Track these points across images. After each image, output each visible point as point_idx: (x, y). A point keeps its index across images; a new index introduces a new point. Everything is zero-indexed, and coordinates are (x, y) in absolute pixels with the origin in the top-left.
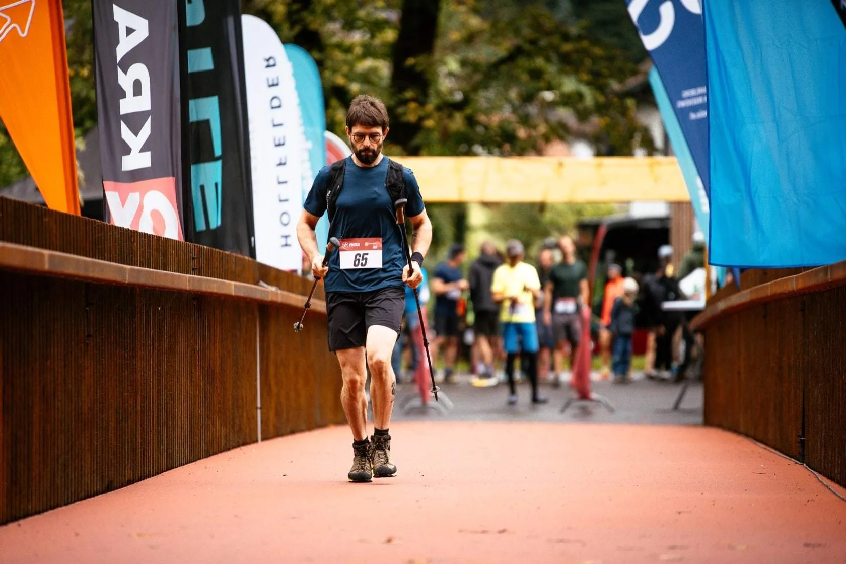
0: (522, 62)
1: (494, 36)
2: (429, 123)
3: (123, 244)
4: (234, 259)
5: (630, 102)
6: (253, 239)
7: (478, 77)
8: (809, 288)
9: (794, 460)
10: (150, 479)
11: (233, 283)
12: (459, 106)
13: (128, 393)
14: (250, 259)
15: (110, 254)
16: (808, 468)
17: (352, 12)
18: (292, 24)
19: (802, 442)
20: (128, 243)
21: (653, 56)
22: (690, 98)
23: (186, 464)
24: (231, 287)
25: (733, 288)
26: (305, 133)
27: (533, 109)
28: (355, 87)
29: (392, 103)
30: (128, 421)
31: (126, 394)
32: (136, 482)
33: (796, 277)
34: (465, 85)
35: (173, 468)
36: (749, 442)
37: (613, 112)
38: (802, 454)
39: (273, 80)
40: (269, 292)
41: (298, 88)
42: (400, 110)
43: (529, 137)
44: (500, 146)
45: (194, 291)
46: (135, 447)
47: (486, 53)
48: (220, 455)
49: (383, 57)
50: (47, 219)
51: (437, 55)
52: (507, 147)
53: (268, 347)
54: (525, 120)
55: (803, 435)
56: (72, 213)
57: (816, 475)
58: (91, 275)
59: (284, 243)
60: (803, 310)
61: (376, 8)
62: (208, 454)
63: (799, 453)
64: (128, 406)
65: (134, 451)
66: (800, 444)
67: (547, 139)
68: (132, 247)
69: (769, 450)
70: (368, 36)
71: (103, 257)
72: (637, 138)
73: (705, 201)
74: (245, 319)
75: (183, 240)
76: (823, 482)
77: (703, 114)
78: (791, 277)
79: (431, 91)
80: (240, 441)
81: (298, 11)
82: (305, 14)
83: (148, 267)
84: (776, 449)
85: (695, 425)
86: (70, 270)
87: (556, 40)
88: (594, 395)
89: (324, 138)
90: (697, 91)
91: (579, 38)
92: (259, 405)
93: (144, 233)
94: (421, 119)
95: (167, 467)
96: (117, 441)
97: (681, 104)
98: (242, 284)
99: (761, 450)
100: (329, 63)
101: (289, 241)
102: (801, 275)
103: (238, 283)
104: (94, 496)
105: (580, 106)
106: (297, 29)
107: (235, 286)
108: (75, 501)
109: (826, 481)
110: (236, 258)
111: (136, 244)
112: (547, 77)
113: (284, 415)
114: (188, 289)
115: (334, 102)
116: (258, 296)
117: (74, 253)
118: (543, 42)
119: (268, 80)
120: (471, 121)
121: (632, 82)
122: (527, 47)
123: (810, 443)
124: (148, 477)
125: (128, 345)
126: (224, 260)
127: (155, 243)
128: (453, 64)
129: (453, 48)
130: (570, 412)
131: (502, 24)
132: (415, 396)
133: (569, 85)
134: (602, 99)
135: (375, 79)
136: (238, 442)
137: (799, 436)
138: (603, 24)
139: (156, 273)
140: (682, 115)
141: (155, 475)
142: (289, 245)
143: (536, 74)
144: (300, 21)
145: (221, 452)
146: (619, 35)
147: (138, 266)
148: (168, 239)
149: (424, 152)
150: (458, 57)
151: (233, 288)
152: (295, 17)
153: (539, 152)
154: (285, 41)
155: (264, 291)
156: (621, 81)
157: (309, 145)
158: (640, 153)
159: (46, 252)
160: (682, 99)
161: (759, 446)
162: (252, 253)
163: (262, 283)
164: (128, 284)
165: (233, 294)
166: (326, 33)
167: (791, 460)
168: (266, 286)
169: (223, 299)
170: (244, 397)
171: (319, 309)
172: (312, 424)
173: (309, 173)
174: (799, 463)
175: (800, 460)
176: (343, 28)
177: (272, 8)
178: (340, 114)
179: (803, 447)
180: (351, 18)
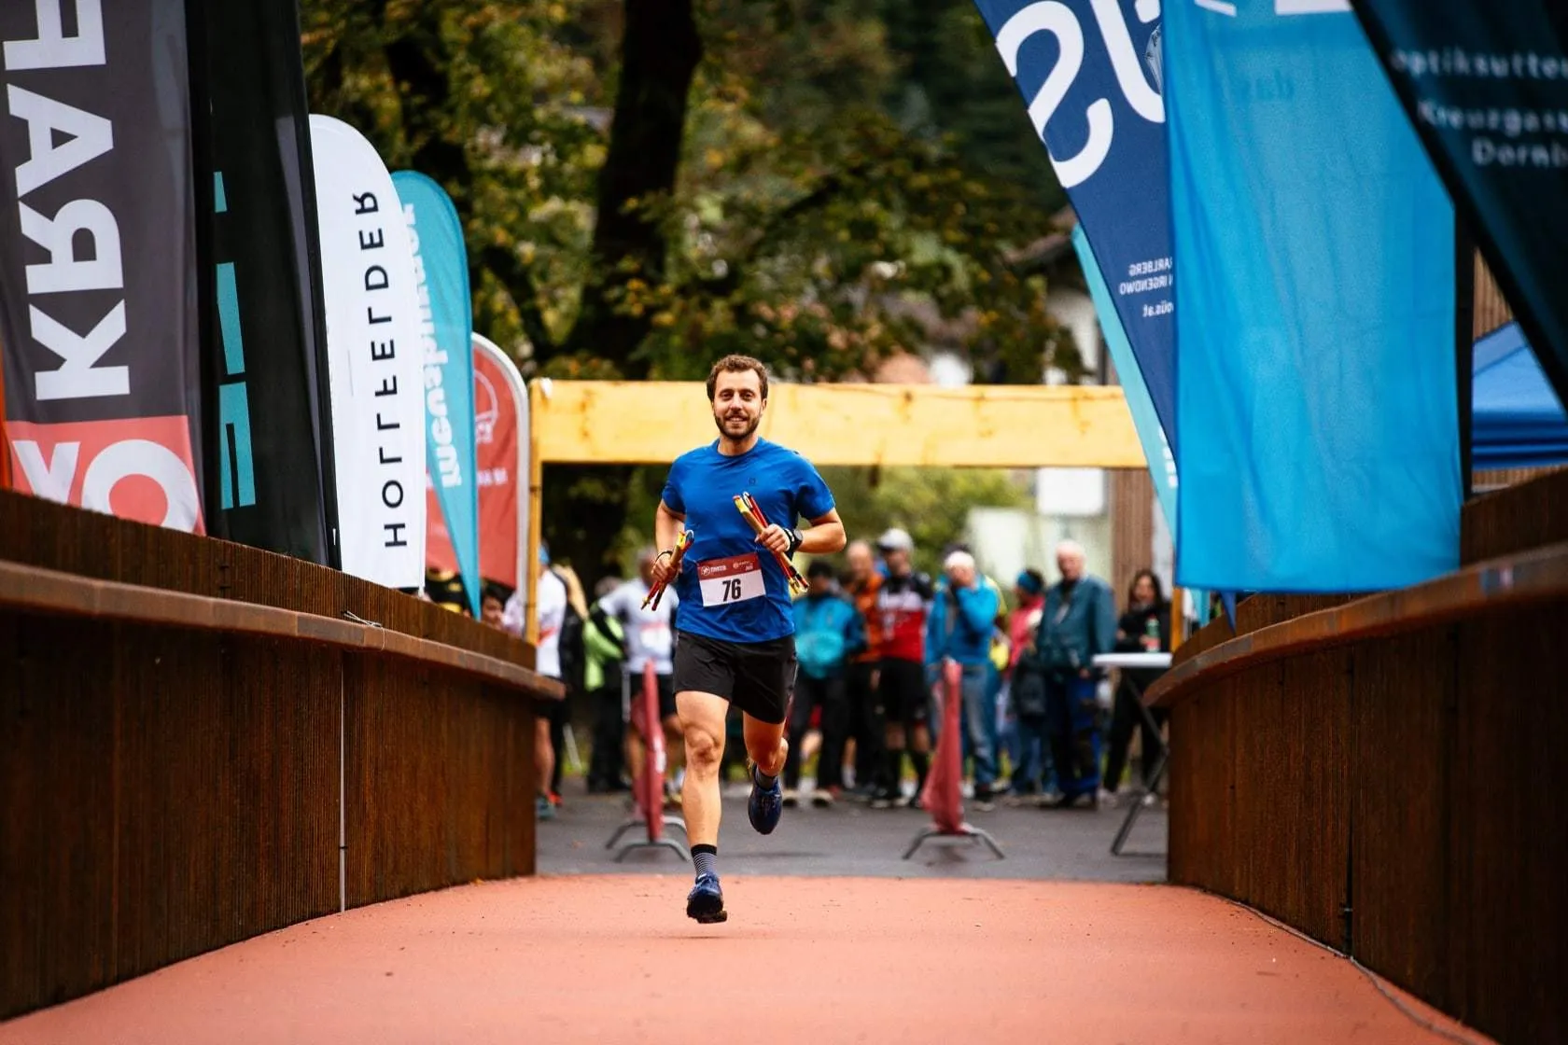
0: (838, 207)
1: (784, 159)
2: (666, 318)
3: (89, 538)
4: (298, 568)
5: (1037, 283)
6: (334, 530)
7: (757, 233)
8: (1362, 631)
9: (1333, 950)
11: (297, 613)
12: (721, 288)
13: (95, 819)
14: (330, 569)
16: (1358, 964)
17: (527, 110)
18: (412, 133)
19: (1348, 916)
20: (99, 539)
21: (1074, 200)
22: (1142, 277)
23: (203, 953)
24: (290, 620)
26: (435, 336)
27: (857, 295)
28: (527, 250)
29: (597, 281)
30: (95, 871)
31: (93, 821)
32: (109, 986)
33: (1337, 612)
34: (733, 249)
35: (181, 960)
36: (1252, 916)
37: (1002, 303)
38: (1345, 937)
39: (371, 236)
40: (367, 631)
41: (423, 251)
42: (614, 293)
43: (851, 346)
44: (796, 362)
45: (222, 629)
46: (107, 922)
47: (769, 190)
48: (268, 936)
49: (583, 195)
51: (680, 194)
52: (809, 364)
53: (362, 732)
54: (844, 315)
55: (1350, 904)
57: (1373, 979)
58: (29, 597)
59: (391, 539)
60: (1350, 672)
61: (568, 105)
62: (245, 935)
63: (1342, 937)
64: (95, 844)
65: (106, 928)
66: (1343, 921)
67: (885, 353)
68: (107, 547)
69: (1287, 931)
70: (552, 159)
72: (1051, 348)
73: (1171, 467)
74: (319, 680)
75: (204, 534)
76: (1385, 991)
77: (1165, 308)
78: (1329, 610)
79: (670, 259)
80: (307, 909)
82: (433, 114)
83: (136, 584)
84: (1300, 929)
85: (1153, 884)
87: (900, 167)
88: (966, 826)
89: (469, 341)
90: (1156, 266)
91: (945, 163)
92: (342, 844)
93: (130, 521)
94: (650, 311)
97: (1127, 288)
98: (313, 616)
99: (1273, 930)
100: (478, 205)
101: (402, 535)
102: (1348, 609)
103: (304, 614)
104: (29, 1013)
105: (944, 291)
106: (420, 142)
107: (299, 618)
109: (1390, 990)
110: (302, 566)
112: (884, 235)
113: (390, 861)
114: (211, 624)
115: (488, 277)
116: (344, 638)
118: (877, 172)
119: (361, 235)
120: (743, 315)
121: (1041, 246)
122: (847, 179)
123: (1362, 918)
124: (132, 976)
125: (96, 729)
126: (280, 571)
127: (150, 538)
128: (712, 213)
129: (712, 180)
130: (918, 853)
131: (799, 140)
132: (635, 824)
133: (925, 250)
134: (985, 276)
135: (563, 236)
136: (305, 912)
137: (1345, 907)
138: (986, 138)
139: (152, 593)
140: (1127, 309)
141: (144, 975)
142: (404, 543)
143: (864, 230)
144: (426, 125)
145: (269, 931)
146: (1015, 159)
147: (117, 582)
149: (655, 372)
150: (720, 197)
151: (296, 623)
152: (416, 119)
153: (870, 375)
154: (392, 166)
155: (356, 630)
156: (1021, 246)
157: (443, 357)
158: (1054, 376)
160: (1128, 279)
161: (1269, 923)
162: (334, 556)
163: (351, 615)
164: (97, 615)
165: (296, 633)
166: (474, 149)
167: (1327, 950)
168: (359, 619)
169: (276, 642)
170: (315, 825)
171: (456, 662)
172: (442, 880)
173: (441, 410)
174: (1342, 955)
175: (1344, 950)
176: (505, 141)
177: (373, 102)
178: (501, 299)
179: (1349, 925)
180: (519, 124)
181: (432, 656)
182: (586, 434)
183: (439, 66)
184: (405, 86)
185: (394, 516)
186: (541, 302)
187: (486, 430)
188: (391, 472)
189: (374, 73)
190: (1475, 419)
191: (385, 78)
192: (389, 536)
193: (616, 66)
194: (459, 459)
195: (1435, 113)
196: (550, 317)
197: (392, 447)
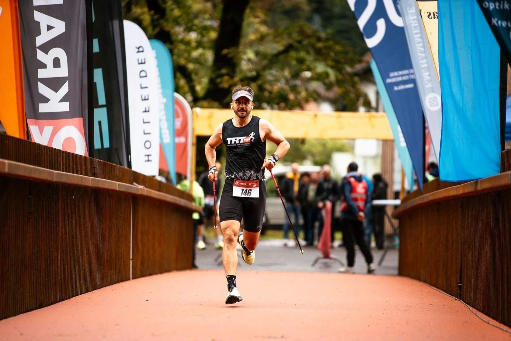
0: (293, 53)
1: (275, 37)
3: (52, 157)
4: (118, 168)
5: (356, 79)
6: (130, 156)
7: (265, 62)
8: (467, 193)
9: (455, 298)
10: (65, 301)
11: (118, 183)
12: (253, 79)
13: (53, 248)
14: (128, 169)
15: (44, 164)
16: (463, 302)
17: (190, 21)
18: (154, 27)
19: (460, 287)
20: (55, 157)
21: (372, 51)
22: (394, 77)
23: (87, 292)
24: (116, 185)
25: (418, 193)
26: (162, 93)
27: (298, 82)
28: (191, 66)
29: (214, 76)
30: (53, 265)
31: (52, 249)
32: (57, 303)
33: (458, 187)
34: (258, 67)
35: (79, 295)
36: (427, 286)
37: (346, 85)
38: (459, 294)
39: (142, 60)
40: (139, 188)
41: (158, 66)
42: (218, 80)
43: (296, 98)
44: (278, 104)
45: (94, 187)
46: (56, 282)
47: (270, 48)
48: (107, 288)
49: (210, 48)
50: (7, 142)
51: (241, 48)
52: (283, 105)
53: (138, 222)
54: (294, 89)
55: (461, 282)
56: (22, 138)
57: (468, 307)
58: (33, 175)
60: (462, 207)
61: (205, 19)
62: (101, 287)
64: (53, 256)
65: (56, 283)
66: (459, 288)
67: (307, 101)
68: (57, 160)
69: (439, 291)
70: (200, 36)
71: (40, 165)
72: (361, 101)
73: (402, 139)
74: (124, 205)
75: (88, 156)
76: (473, 311)
77: (402, 87)
78: (455, 186)
79: (238, 70)
80: (119, 279)
81: (158, 19)
82: (161, 21)
83: (67, 172)
84: (444, 291)
85: (393, 275)
86: (21, 173)
87: (313, 40)
88: (332, 255)
89: (173, 97)
90: (398, 73)
91: (327, 40)
92: (131, 258)
93: (65, 151)
94: (231, 86)
95: (75, 294)
96: (46, 277)
97: (389, 81)
98: (123, 184)
99: (435, 291)
100: (176, 51)
101: (150, 158)
102: (462, 186)
103: (121, 183)
104: (31, 311)
105: (327, 81)
106: (157, 30)
107: (119, 184)
108: (19, 314)
109: (475, 311)
110: (119, 168)
111: (60, 158)
112: (308, 63)
113: (146, 264)
114: (91, 186)
115: (179, 75)
116: (133, 191)
117: (23, 162)
118: (305, 42)
119: (138, 60)
120: (261, 88)
121: (359, 67)
122: (295, 44)
123: (465, 287)
124: (64, 300)
125: (53, 219)
126: (112, 169)
127: (71, 157)
128: (250, 54)
129: (251, 44)
130: (318, 265)
131: (281, 30)
133: (320, 68)
134: (340, 77)
135: (203, 61)
136: (119, 280)
137: (459, 283)
138: (340, 32)
139: (72, 175)
140: (389, 88)
141: (68, 299)
142: (151, 161)
143: (301, 61)
144: (159, 25)
145: (108, 285)
146: (349, 38)
147: (61, 171)
148: (79, 155)
150: (253, 49)
151: (118, 186)
152: (156, 23)
153: (302, 108)
154: (149, 38)
155: (137, 188)
156: (352, 66)
157: (165, 100)
158: (362, 109)
159: (7, 161)
160: (390, 78)
161: (434, 289)
162: (129, 164)
163: (135, 183)
164: (55, 182)
165: (118, 189)
166: (174, 33)
167: (453, 297)
168: (137, 185)
169: (111, 192)
170: (123, 252)
171: (168, 200)
172: (162, 270)
173: (164, 118)
174: (458, 299)
175: (459, 298)
176: (185, 30)
177: (142, 17)
178: (182, 82)
179: (460, 290)
180: (190, 25)
181: (161, 198)
182: (210, 126)
183: (163, 6)
184: (152, 12)
185: (148, 152)
186: (196, 83)
187: (178, 124)
188: (147, 137)
189: (142, 7)
190: (506, 125)
191: (146, 9)
192: (146, 158)
193: (220, 7)
194: (170, 134)
195: (497, 22)
196: (198, 88)
197: (148, 129)
